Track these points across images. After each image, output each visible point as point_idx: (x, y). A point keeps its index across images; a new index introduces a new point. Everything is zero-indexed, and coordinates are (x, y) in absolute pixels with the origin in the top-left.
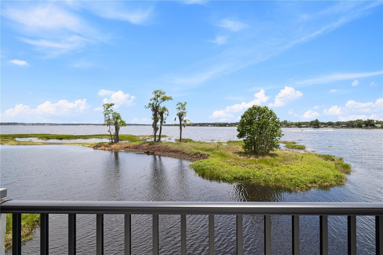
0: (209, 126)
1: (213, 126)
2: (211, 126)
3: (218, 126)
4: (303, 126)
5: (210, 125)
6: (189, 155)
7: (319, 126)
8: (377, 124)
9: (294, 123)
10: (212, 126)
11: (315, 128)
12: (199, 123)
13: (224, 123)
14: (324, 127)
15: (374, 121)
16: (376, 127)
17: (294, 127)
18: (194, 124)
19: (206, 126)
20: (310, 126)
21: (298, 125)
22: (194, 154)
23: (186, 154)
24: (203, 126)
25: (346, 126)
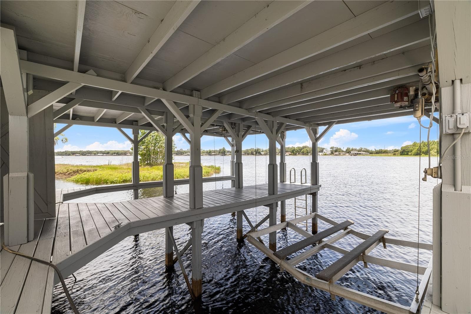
0: (98, 154)
1: (106, 156)
2: (102, 155)
3: (114, 155)
4: (213, 154)
5: (100, 154)
6: (64, 174)
7: (225, 154)
8: (262, 152)
9: (205, 151)
10: (104, 155)
11: (223, 155)
12: (80, 151)
13: (124, 151)
14: (229, 154)
15: (260, 149)
16: (261, 154)
17: (205, 154)
18: (70, 151)
19: (93, 156)
20: (219, 154)
21: (209, 153)
22: (74, 171)
23: (60, 173)
24: (88, 155)
25: (244, 153)
